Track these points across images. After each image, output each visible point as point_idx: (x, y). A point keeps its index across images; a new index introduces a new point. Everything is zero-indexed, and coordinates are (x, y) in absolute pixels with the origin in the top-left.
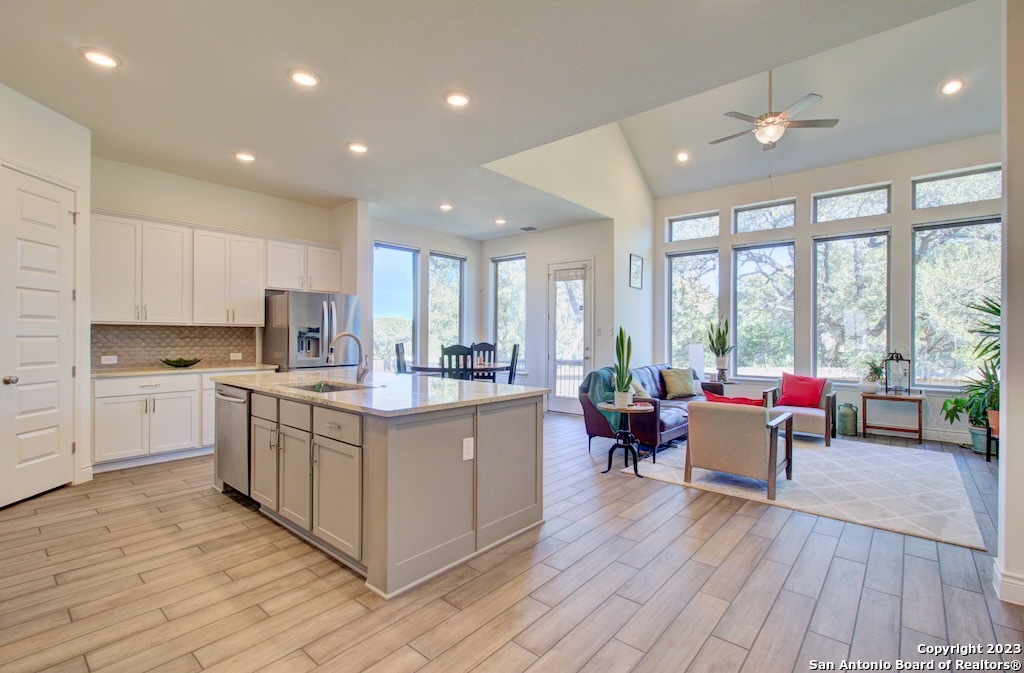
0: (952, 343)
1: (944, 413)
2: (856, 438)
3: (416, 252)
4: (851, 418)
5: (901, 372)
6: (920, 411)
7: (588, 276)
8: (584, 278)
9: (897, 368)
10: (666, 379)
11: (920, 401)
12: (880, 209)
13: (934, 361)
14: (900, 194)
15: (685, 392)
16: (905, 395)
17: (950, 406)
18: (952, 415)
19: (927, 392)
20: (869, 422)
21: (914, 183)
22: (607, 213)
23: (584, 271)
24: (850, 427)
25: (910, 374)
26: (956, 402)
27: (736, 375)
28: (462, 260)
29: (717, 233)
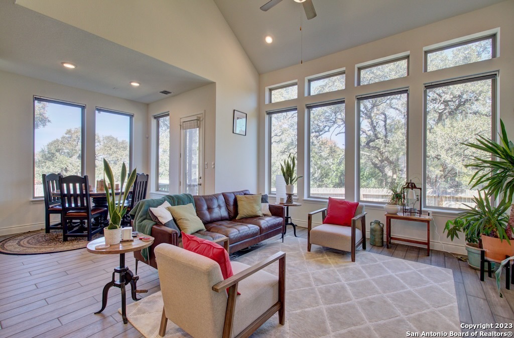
0: (456, 173)
1: (447, 231)
2: (381, 249)
3: (83, 108)
4: (378, 233)
5: (415, 198)
6: (429, 230)
7: (201, 125)
8: (199, 127)
9: (412, 194)
10: (239, 203)
11: (428, 222)
12: (404, 73)
13: (447, 182)
14: (417, 62)
15: (251, 214)
16: (417, 216)
17: (451, 226)
18: (453, 233)
19: (434, 212)
20: (393, 235)
21: (426, 52)
22: (211, 79)
23: (198, 122)
24: (378, 240)
25: (421, 199)
26: (456, 222)
27: (309, 197)
28: (131, 116)
29: (296, 97)
